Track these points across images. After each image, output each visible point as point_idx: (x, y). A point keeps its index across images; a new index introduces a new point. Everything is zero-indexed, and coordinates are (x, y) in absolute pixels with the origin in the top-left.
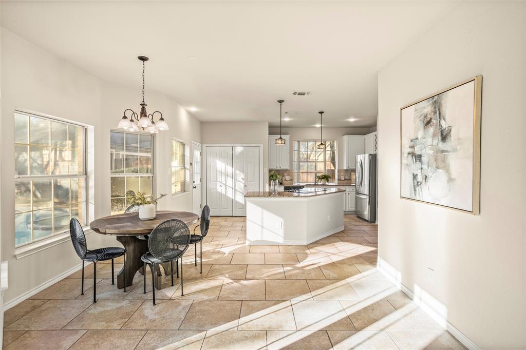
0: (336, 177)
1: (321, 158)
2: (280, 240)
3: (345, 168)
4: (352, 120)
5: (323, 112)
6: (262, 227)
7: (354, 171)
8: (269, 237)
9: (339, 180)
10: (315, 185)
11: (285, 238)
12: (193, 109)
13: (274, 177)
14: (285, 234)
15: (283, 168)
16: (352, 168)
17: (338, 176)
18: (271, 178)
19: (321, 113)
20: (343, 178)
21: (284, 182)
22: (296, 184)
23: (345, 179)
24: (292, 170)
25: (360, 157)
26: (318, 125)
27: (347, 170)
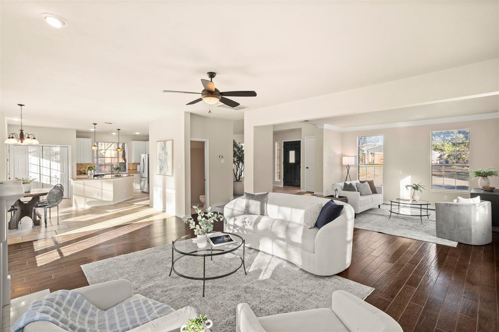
0: (127, 168)
3: (133, 162)
4: (138, 133)
5: (120, 129)
7: (139, 164)
9: (129, 170)
10: (112, 174)
16: (137, 162)
20: (131, 169)
23: (133, 169)
25: (143, 156)
26: (114, 134)
27: (134, 163)
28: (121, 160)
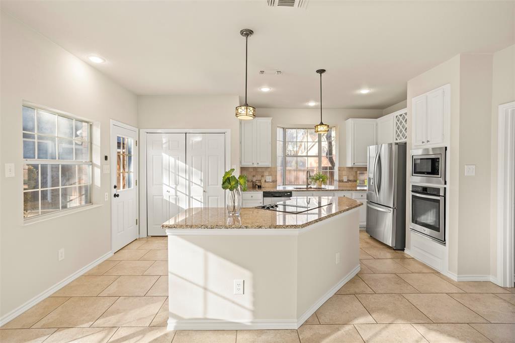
0: (336, 177)
1: (314, 151)
2: (245, 319)
3: (349, 165)
4: (365, 91)
5: (323, 71)
6: (205, 289)
7: (364, 169)
8: (220, 312)
9: (340, 181)
10: (308, 189)
11: (255, 313)
12: (96, 60)
13: (233, 183)
14: (254, 304)
15: (262, 164)
16: (360, 164)
17: (339, 176)
18: (227, 184)
19: (321, 71)
20: (345, 179)
21: (263, 185)
22: (280, 188)
23: (349, 181)
24: (276, 168)
25: (372, 148)
26: (312, 104)
27: (352, 168)
28: (326, 163)
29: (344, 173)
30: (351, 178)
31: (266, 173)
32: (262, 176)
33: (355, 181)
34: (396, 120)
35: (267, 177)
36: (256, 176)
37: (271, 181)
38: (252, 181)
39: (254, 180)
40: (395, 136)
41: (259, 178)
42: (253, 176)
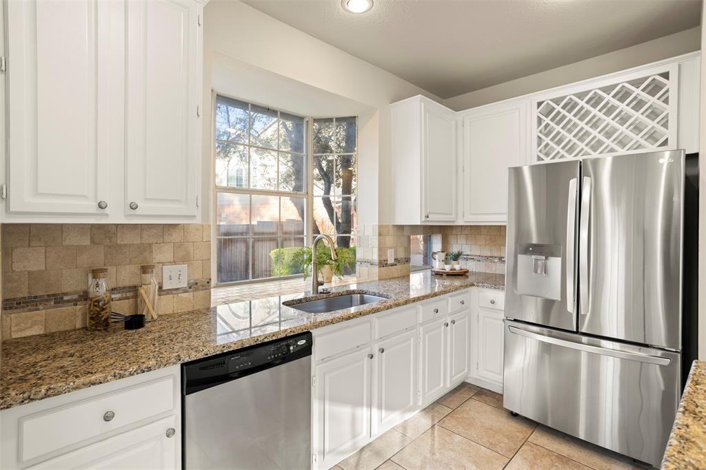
9: (382, 263)
17: (380, 249)
29: (390, 240)
30: (401, 255)
31: (162, 254)
32: (145, 269)
33: (408, 260)
34: (536, 112)
35: (167, 270)
36: (112, 270)
37: (184, 284)
38: (85, 296)
39: (102, 289)
40: (535, 151)
41: (126, 275)
42: (96, 273)
